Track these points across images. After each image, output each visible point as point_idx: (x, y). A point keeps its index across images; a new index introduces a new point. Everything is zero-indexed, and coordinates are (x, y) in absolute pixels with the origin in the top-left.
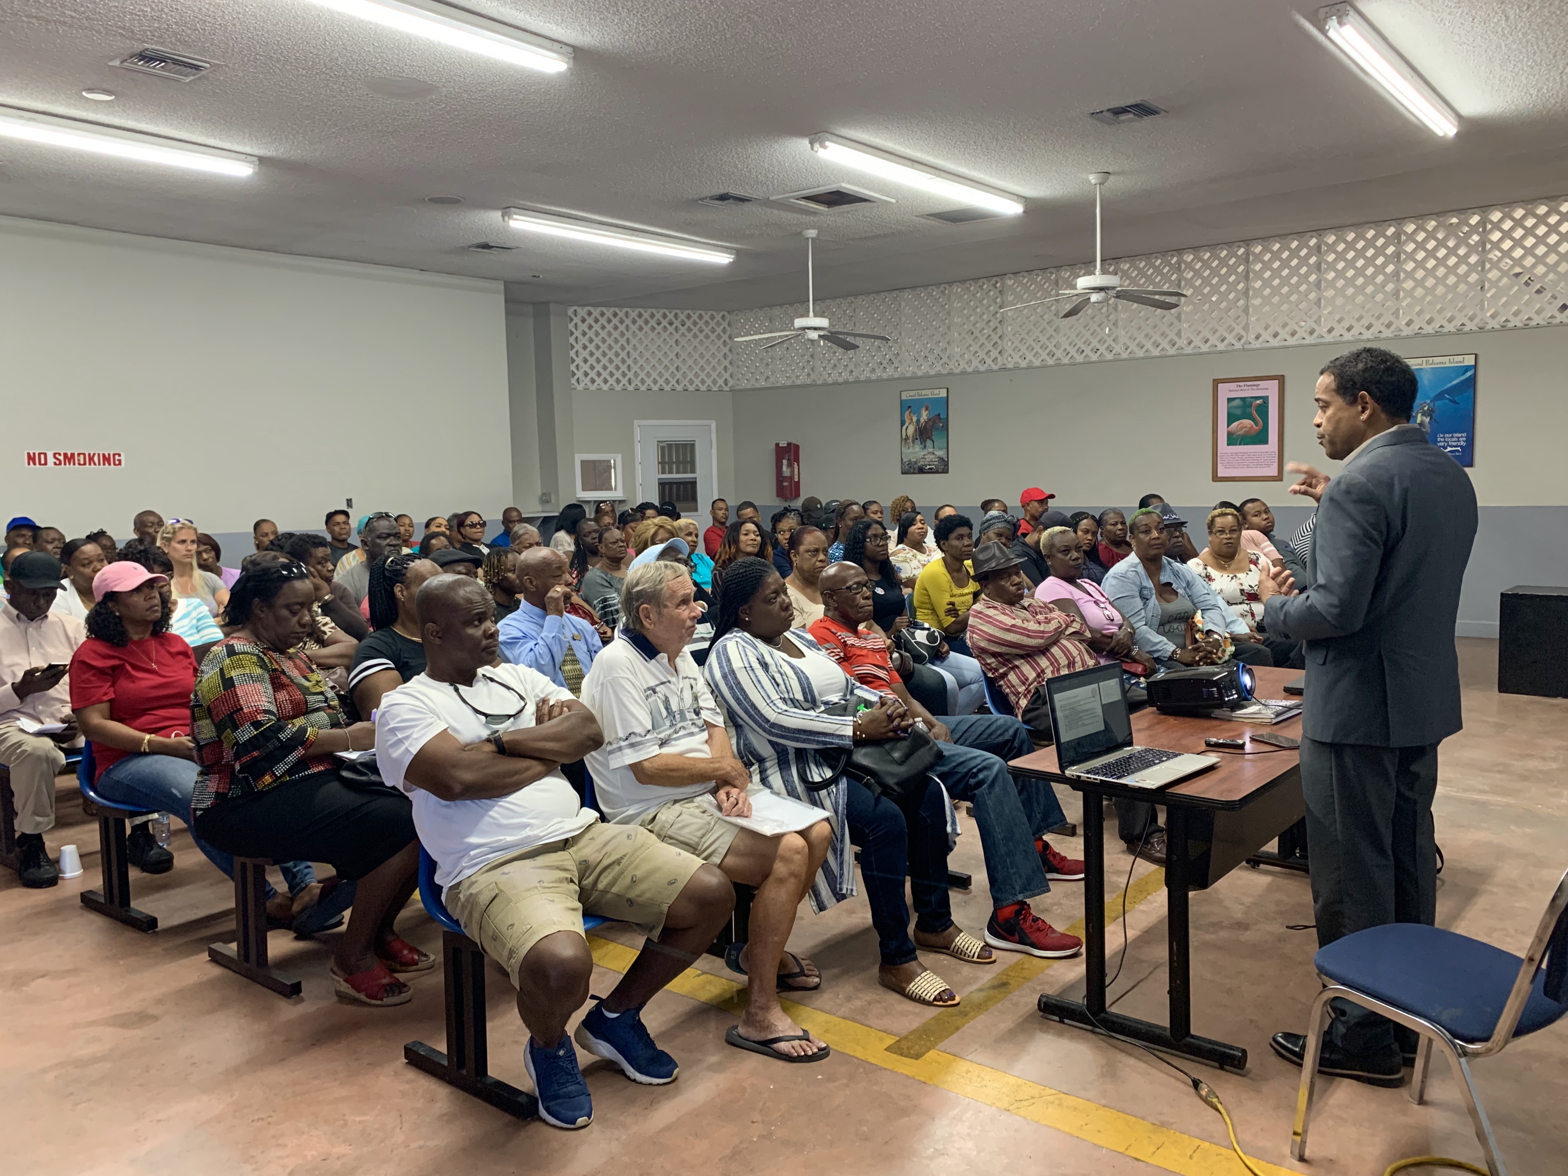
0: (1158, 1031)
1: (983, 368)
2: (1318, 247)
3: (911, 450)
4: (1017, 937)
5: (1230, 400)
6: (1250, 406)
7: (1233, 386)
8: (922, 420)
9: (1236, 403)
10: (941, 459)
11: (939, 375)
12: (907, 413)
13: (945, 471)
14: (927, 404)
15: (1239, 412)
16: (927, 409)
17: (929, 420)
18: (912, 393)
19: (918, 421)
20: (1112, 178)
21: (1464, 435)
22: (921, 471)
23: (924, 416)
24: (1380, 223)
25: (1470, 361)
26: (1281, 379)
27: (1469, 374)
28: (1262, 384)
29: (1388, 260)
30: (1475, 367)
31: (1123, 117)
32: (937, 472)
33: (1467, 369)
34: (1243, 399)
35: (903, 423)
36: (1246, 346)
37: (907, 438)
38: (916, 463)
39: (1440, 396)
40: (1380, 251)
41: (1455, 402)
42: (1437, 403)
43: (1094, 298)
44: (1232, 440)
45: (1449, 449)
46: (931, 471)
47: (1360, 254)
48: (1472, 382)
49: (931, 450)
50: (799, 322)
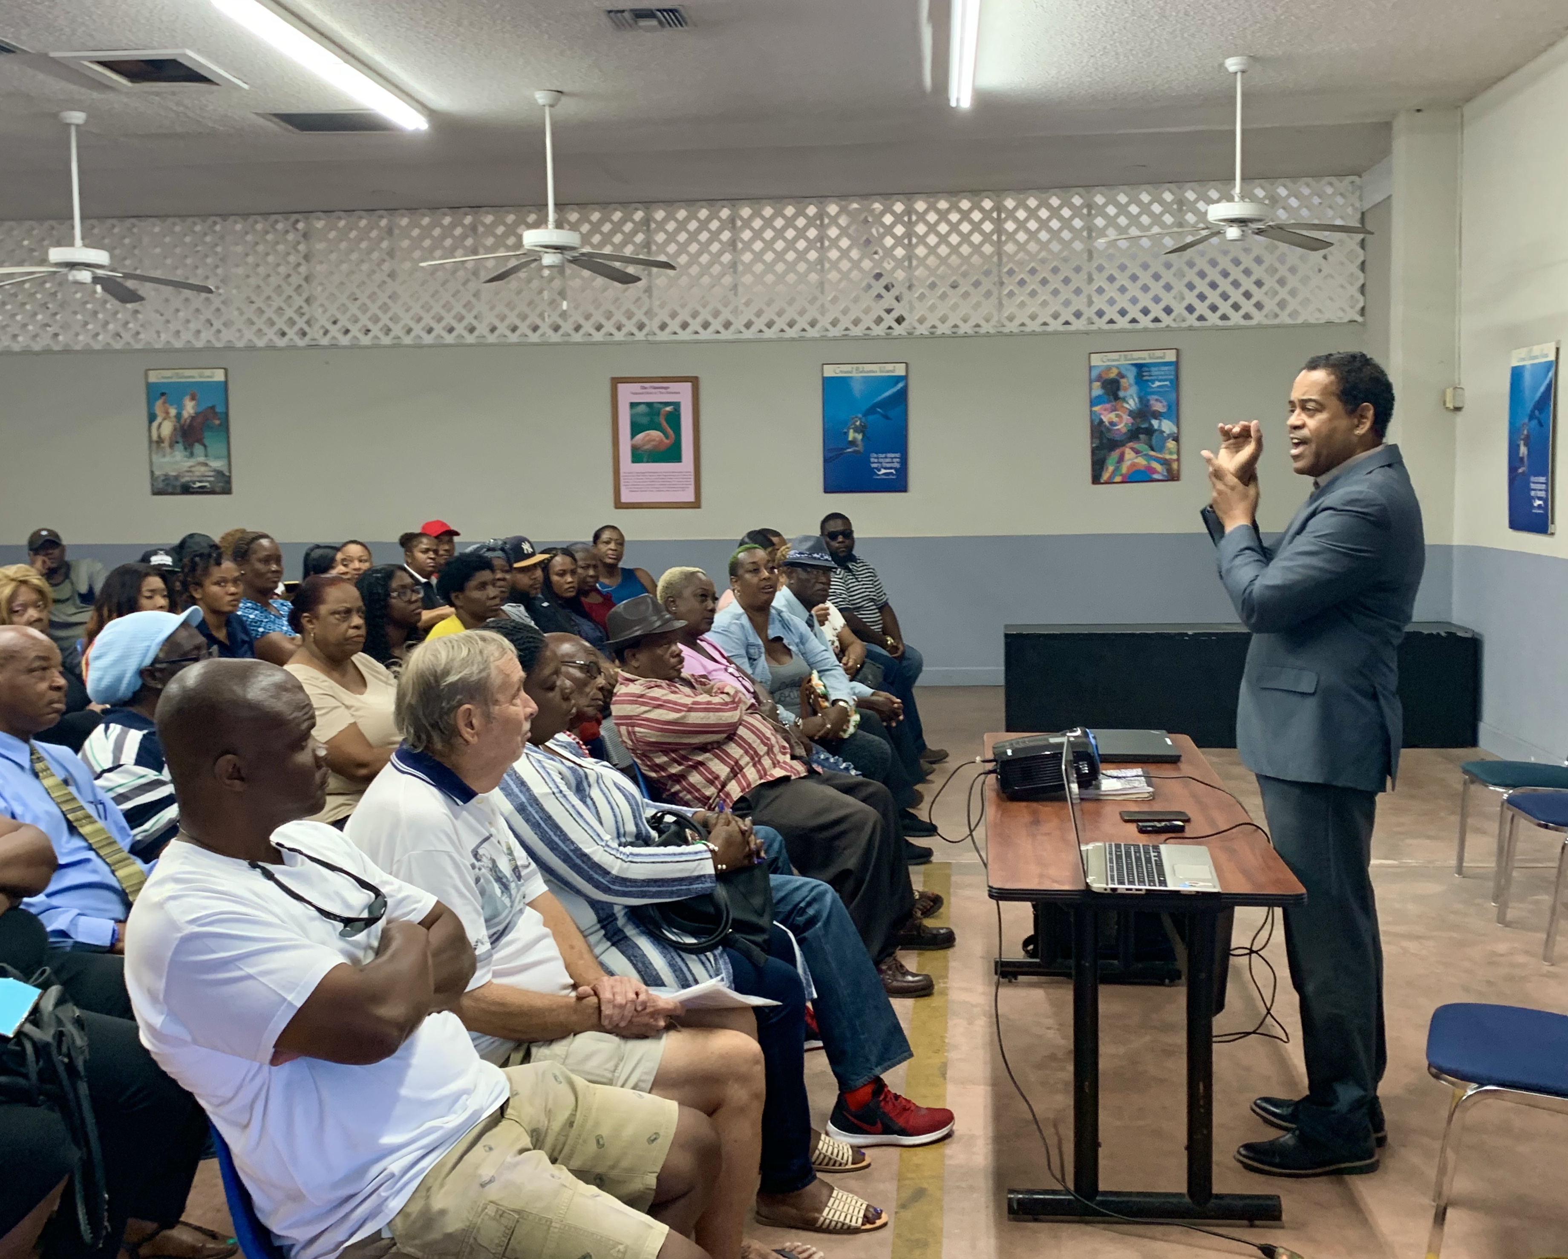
0: (1174, 1200)
1: (281, 343)
2: (732, 220)
3: (167, 459)
4: (879, 1125)
5: (633, 405)
6: (658, 414)
7: (636, 387)
8: (185, 414)
9: (642, 409)
10: (219, 473)
11: (209, 348)
12: (159, 403)
13: (227, 490)
14: (194, 390)
15: (645, 420)
16: (193, 398)
17: (197, 414)
18: (168, 373)
19: (179, 416)
20: (564, 99)
21: (898, 455)
22: (187, 490)
23: (189, 408)
24: (801, 199)
25: (900, 370)
26: (694, 381)
27: (900, 385)
28: (673, 386)
29: (811, 244)
30: (905, 378)
31: (643, 23)
32: (212, 492)
33: (899, 379)
34: (649, 405)
35: (152, 418)
36: (650, 338)
37: (160, 441)
38: (176, 478)
39: (871, 410)
40: (801, 233)
41: (887, 418)
42: (871, 418)
43: (549, 259)
44: (638, 456)
45: (883, 471)
46: (202, 491)
47: (779, 234)
48: (902, 397)
49: (202, 459)
50: (56, 254)
